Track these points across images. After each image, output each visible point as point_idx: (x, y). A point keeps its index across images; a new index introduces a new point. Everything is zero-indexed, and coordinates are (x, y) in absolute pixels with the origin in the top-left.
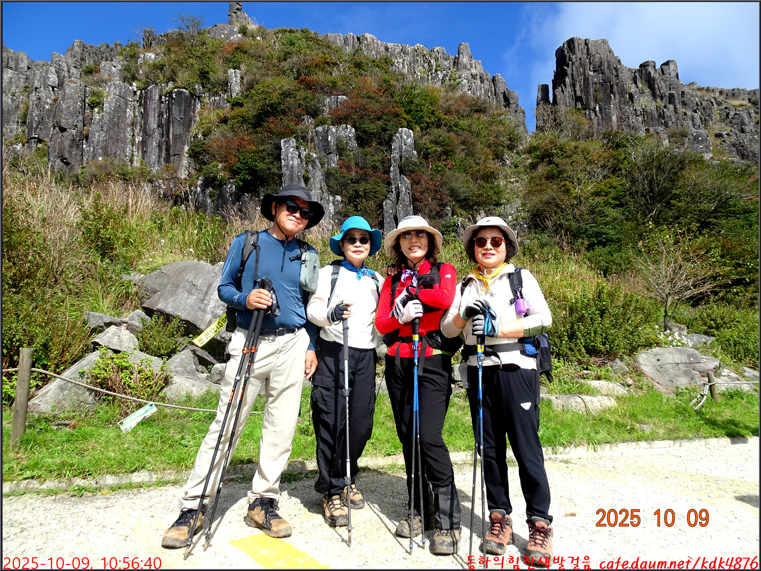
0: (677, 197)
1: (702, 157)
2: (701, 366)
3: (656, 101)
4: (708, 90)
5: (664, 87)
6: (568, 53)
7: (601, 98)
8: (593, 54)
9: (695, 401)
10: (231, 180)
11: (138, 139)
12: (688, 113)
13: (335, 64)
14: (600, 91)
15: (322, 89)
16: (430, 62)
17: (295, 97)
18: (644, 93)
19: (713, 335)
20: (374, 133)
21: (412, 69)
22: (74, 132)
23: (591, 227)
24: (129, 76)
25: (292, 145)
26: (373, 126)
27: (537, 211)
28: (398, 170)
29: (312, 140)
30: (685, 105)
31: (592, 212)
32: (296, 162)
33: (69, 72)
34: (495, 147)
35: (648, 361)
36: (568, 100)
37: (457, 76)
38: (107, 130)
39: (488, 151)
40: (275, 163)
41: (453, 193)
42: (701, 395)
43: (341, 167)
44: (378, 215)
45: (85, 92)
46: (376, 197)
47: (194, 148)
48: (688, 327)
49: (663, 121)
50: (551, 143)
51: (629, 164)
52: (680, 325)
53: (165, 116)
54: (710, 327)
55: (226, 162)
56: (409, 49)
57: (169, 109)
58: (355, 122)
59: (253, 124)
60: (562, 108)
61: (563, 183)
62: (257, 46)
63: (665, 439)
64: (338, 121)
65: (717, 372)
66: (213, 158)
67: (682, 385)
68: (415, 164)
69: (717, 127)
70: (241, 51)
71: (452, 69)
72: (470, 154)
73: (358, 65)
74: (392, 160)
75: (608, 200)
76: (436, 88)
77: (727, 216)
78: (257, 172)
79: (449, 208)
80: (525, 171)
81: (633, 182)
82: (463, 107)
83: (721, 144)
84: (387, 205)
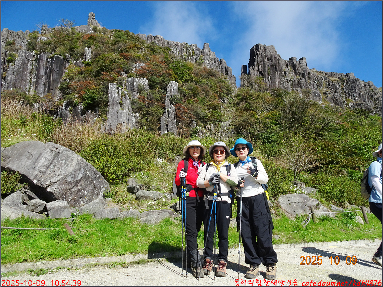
0: (304, 121)
1: (317, 103)
2: (309, 204)
3: (297, 76)
4: (320, 72)
5: (300, 70)
6: (256, 51)
7: (271, 73)
8: (267, 52)
9: (304, 222)
10: (81, 103)
11: (34, 80)
12: (311, 82)
13: (141, 48)
14: (270, 69)
15: (132, 60)
16: (190, 51)
17: (118, 63)
18: (291, 72)
19: (318, 188)
20: (158, 83)
21: (181, 54)
23: (264, 134)
24: (31, 48)
25: (114, 87)
26: (157, 79)
27: (239, 125)
28: (170, 102)
29: (125, 84)
30: (310, 78)
31: (265, 126)
32: (116, 95)
34: (220, 93)
35: (284, 201)
36: (255, 73)
37: (203, 59)
38: (16, 74)
39: (216, 95)
40: (105, 95)
41: (197, 115)
42: (307, 219)
43: (140, 99)
44: (158, 124)
45: (6, 54)
46: (157, 115)
47: (62, 86)
48: (306, 184)
49: (300, 85)
50: (247, 92)
51: (283, 104)
52: (302, 183)
53: (49, 69)
54: (316, 184)
55: (79, 93)
56: (179, 44)
57: (51, 65)
58: (148, 77)
59: (95, 75)
60: (253, 76)
61: (251, 112)
62: (101, 37)
63: (286, 243)
64: (140, 76)
65: (317, 207)
66: (73, 91)
67: (299, 213)
68: (178, 99)
69: (324, 90)
70: (93, 39)
71: (200, 55)
72: (207, 96)
73: (153, 50)
74: (166, 97)
75: (272, 121)
76: (192, 63)
77: (328, 131)
78: (95, 100)
79: (195, 122)
80: (234, 106)
81: (284, 113)
82: (205, 73)
83: (326, 97)
84: (163, 119)
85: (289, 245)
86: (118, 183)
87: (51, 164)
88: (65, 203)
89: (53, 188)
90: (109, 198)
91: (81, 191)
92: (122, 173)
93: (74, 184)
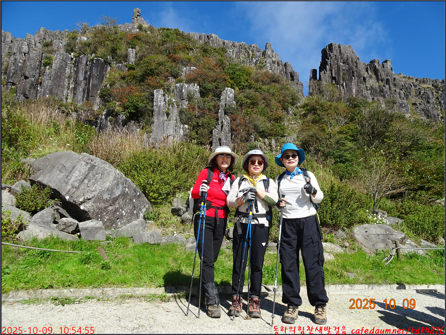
0: (387, 137)
1: (404, 115)
2: (393, 237)
3: (379, 82)
4: (409, 78)
5: (384, 75)
6: (329, 51)
7: (346, 78)
8: (343, 53)
9: (386, 259)
10: (123, 113)
11: (72, 86)
12: (397, 90)
13: (192, 49)
14: (346, 74)
15: (182, 62)
16: (249, 52)
17: (165, 66)
18: (372, 77)
19: (404, 219)
20: (210, 89)
21: (238, 56)
22: (33, 79)
23: (336, 152)
24: (69, 49)
25: (160, 94)
26: (210, 85)
27: (305, 141)
28: (224, 112)
29: (173, 91)
30: (396, 85)
31: (337, 143)
32: (162, 103)
33: (35, 45)
34: (283, 102)
35: (360, 232)
36: (327, 78)
37: (264, 61)
38: (53, 79)
39: (279, 104)
40: (150, 104)
41: (256, 128)
42: (390, 255)
43: (189, 108)
44: (210, 137)
45: (42, 56)
46: (208, 127)
47: (102, 92)
48: (388, 213)
49: (382, 94)
50: (316, 102)
51: (361, 116)
52: (383, 211)
53: (88, 73)
54: (402, 213)
55: (121, 101)
56: (237, 44)
57: (91, 69)
58: (200, 82)
59: (139, 80)
60: (324, 83)
61: (321, 125)
62: (147, 36)
63: (363, 283)
64: (190, 81)
65: (402, 241)
66: (114, 99)
67: (380, 248)
68: (234, 109)
69: (413, 99)
70: (137, 39)
71: (261, 57)
72: (268, 105)
73: (205, 51)
74: (220, 106)
75: (347, 136)
76: (252, 68)
77: (417, 150)
78: (139, 108)
79: (253, 136)
80: (300, 118)
81: (362, 127)
82: (266, 79)
83: (416, 109)
84: (215, 132)
85: (367, 286)
86: (161, 204)
87: (85, 178)
88: (99, 224)
89: (87, 206)
90: (151, 220)
91: (118, 211)
92: (166, 192)
93: (110, 202)
